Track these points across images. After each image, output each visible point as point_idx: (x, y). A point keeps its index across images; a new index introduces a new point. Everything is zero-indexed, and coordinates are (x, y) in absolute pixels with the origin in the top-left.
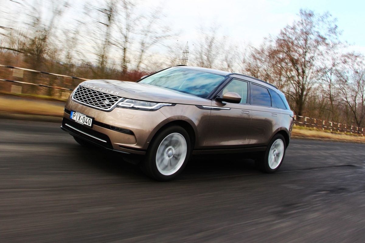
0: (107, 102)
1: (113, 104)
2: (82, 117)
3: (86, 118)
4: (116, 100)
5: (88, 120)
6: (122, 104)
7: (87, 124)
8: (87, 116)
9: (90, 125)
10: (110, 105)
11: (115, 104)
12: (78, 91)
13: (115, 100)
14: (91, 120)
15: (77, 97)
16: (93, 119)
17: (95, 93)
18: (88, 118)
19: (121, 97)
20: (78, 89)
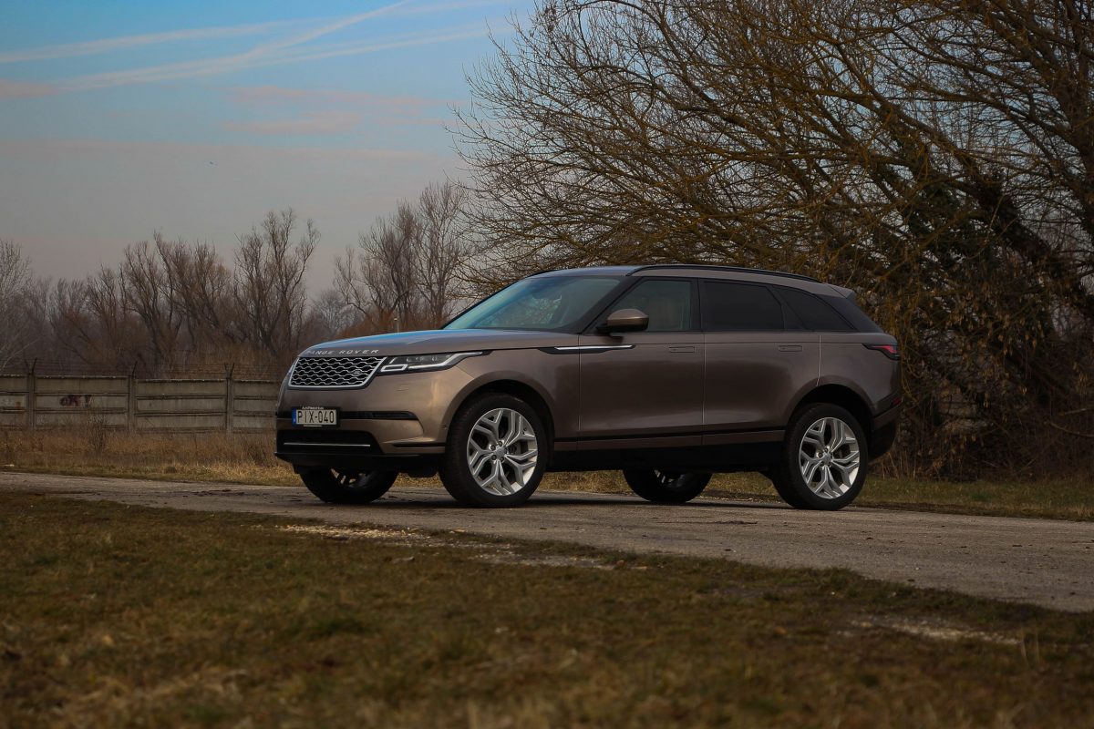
0: (358, 371)
1: (369, 373)
2: (316, 414)
3: (324, 412)
4: (375, 365)
5: (328, 416)
6: (386, 369)
7: (329, 423)
8: (325, 408)
9: (335, 423)
10: (365, 376)
11: (374, 371)
12: (299, 369)
13: (373, 365)
14: (334, 412)
15: (299, 381)
16: (338, 409)
17: (333, 361)
18: (328, 411)
19: (382, 357)
20: (298, 365)
